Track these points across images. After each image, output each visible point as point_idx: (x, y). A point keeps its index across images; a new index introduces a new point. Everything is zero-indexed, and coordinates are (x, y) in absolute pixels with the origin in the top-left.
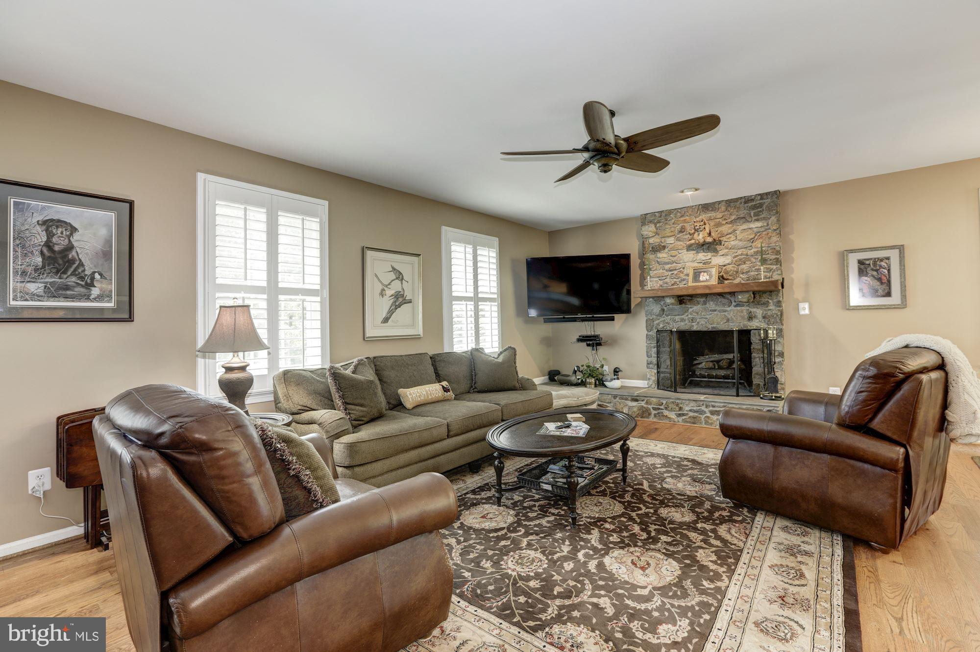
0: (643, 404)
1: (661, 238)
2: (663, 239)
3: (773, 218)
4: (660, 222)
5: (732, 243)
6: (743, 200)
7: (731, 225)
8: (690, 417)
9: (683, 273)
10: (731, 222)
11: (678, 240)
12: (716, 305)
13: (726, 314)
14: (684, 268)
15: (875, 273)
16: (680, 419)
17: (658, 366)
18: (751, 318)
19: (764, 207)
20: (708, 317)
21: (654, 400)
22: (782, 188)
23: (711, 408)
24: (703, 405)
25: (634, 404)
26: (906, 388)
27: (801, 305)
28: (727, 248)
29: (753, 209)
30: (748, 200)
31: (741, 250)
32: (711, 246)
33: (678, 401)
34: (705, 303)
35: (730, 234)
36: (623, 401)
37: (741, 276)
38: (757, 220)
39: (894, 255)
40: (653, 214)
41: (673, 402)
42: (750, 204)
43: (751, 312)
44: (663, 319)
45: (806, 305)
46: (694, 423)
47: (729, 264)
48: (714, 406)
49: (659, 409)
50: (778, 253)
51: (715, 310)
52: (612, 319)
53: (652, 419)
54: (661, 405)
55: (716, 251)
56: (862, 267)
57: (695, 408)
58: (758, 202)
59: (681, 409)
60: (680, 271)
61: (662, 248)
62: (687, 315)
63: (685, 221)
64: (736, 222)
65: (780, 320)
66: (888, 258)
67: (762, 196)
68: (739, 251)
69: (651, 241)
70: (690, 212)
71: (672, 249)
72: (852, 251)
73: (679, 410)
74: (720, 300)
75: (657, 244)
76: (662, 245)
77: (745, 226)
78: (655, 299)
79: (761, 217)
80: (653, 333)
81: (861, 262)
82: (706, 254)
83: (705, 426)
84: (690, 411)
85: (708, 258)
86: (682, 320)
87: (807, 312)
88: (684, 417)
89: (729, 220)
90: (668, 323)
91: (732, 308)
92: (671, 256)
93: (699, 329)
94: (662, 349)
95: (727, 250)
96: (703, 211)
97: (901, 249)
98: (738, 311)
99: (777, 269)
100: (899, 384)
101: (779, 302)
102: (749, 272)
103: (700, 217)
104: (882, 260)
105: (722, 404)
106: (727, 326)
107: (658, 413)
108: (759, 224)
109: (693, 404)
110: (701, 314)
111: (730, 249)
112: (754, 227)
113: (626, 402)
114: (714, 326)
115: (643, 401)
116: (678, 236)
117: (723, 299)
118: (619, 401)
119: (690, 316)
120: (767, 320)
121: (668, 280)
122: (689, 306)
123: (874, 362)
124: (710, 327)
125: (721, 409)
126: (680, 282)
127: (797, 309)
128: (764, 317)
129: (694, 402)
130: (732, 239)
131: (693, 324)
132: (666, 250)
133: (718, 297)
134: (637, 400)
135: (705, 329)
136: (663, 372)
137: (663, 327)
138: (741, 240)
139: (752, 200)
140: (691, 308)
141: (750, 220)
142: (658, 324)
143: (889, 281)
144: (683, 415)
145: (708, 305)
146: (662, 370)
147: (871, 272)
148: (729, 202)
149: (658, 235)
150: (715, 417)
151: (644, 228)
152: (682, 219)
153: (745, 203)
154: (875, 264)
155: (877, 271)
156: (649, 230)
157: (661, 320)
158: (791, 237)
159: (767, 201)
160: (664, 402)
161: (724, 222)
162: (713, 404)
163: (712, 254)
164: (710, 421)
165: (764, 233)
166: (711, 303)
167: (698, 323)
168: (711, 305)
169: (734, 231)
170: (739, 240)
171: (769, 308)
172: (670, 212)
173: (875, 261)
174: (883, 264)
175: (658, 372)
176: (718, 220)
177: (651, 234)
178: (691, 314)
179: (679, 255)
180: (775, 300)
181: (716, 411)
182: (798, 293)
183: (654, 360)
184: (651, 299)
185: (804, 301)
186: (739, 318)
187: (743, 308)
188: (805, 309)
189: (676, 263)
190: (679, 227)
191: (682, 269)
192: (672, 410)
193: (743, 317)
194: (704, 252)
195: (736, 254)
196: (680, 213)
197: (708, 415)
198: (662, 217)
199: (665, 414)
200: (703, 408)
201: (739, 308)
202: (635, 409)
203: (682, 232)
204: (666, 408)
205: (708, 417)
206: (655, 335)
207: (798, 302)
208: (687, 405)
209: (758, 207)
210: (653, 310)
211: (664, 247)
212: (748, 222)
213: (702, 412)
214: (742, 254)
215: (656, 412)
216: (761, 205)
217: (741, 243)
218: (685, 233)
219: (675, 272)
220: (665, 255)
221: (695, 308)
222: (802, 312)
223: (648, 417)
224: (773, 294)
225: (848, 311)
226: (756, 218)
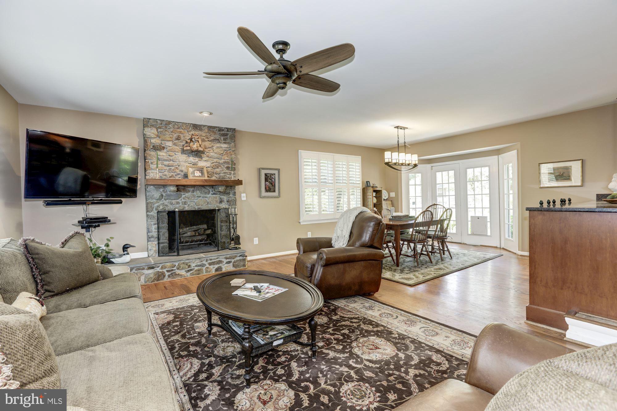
0: (158, 269)
1: (162, 140)
2: (163, 142)
3: (233, 144)
4: (160, 128)
5: (211, 154)
6: (218, 129)
7: (210, 143)
8: (196, 271)
9: (178, 169)
10: (211, 141)
11: (175, 144)
12: (201, 193)
13: (207, 199)
14: (179, 166)
15: (270, 181)
16: (189, 274)
17: (159, 239)
18: (221, 202)
19: (228, 136)
20: (195, 201)
21: (168, 264)
22: (237, 128)
23: (209, 261)
24: (204, 260)
25: (151, 271)
27: (242, 195)
28: (208, 156)
29: (223, 136)
30: (220, 129)
31: (216, 159)
32: (198, 153)
33: (187, 261)
34: (193, 191)
35: (210, 148)
36: (139, 271)
37: (216, 175)
38: (225, 143)
39: (276, 172)
40: (156, 120)
41: (184, 263)
42: (221, 132)
43: (221, 198)
44: (162, 202)
45: (245, 195)
46: (198, 274)
47: (209, 167)
48: (211, 260)
49: (172, 270)
50: (235, 164)
51: (200, 197)
52: (120, 202)
53: (166, 279)
54: (173, 267)
55: (201, 157)
56: (266, 177)
57: (199, 264)
58: (225, 132)
59: (189, 266)
60: (176, 168)
61: (162, 148)
62: (181, 200)
63: (181, 132)
64: (214, 141)
65: (236, 203)
66: (275, 174)
67: (228, 129)
68: (214, 160)
69: (153, 141)
70: (184, 127)
71: (171, 151)
72: (263, 169)
73: (188, 268)
74: (203, 190)
75: (158, 144)
76: (163, 146)
77: (218, 145)
78: (156, 186)
79: (227, 141)
80: (154, 213)
81: (266, 175)
82: (195, 158)
83: (206, 274)
84: (196, 266)
85: (197, 161)
86: (178, 203)
87: (245, 199)
88: (191, 272)
89: (210, 139)
90: (167, 206)
91: (210, 195)
92: (169, 156)
93: (189, 209)
94: (161, 225)
95: (208, 158)
96: (194, 128)
97: (278, 170)
98: (214, 197)
99: (233, 173)
101: (235, 193)
102: (220, 173)
103: (191, 132)
104: (273, 175)
105: (216, 257)
106: (207, 207)
107: (172, 274)
108: (226, 146)
109: (198, 261)
110: (191, 199)
111: (210, 157)
112: (223, 146)
113: (142, 271)
114: (200, 207)
115: (158, 267)
116: (175, 142)
117: (205, 190)
118: (136, 272)
119: (183, 200)
120: (229, 203)
121: (166, 173)
122: (182, 193)
124: (196, 208)
125: (216, 260)
126: (176, 175)
127: (241, 197)
128: (228, 201)
129: (198, 260)
130: (211, 152)
131: (185, 206)
132: (165, 150)
133: (202, 188)
134: (153, 268)
135: (193, 209)
136: (162, 243)
137: (163, 208)
138: (216, 153)
139: (223, 130)
140: (184, 194)
141: (221, 142)
142: (158, 206)
143: (275, 185)
144: (191, 270)
145: (195, 193)
146: (161, 241)
148: (210, 128)
149: (159, 137)
150: (212, 267)
151: (146, 129)
152: (178, 130)
153: (219, 131)
154: (270, 176)
155: (271, 179)
156: (151, 132)
157: (160, 203)
159: (230, 133)
160: (177, 264)
161: (207, 140)
162: (210, 258)
163: (199, 159)
164: (209, 270)
165: (229, 151)
166: (198, 192)
167: (189, 205)
168: (197, 193)
169: (213, 146)
170: (215, 153)
171: (230, 196)
172: (169, 123)
174: (273, 177)
175: (159, 243)
176: (203, 137)
177: (153, 136)
178: (184, 199)
179: (175, 156)
180: (233, 192)
181: (213, 262)
182: (241, 188)
183: (155, 234)
184: (152, 187)
185: (244, 193)
186: (215, 202)
187: (216, 195)
188: (244, 197)
189: (173, 161)
190: (175, 136)
191: (177, 166)
192: (182, 269)
193: (216, 201)
194: (193, 156)
195: (213, 161)
196: (177, 125)
197: (208, 266)
198: (163, 125)
199: (177, 273)
200: (204, 262)
201: (214, 196)
202: (152, 276)
203: (179, 140)
204: (178, 269)
205: (207, 268)
206: (156, 215)
207: (241, 193)
208: (193, 263)
209: (226, 135)
210: (153, 195)
211: (164, 148)
212: (220, 143)
213: (203, 265)
214: (216, 162)
215: (169, 273)
216: (227, 135)
217: (216, 155)
218: (180, 141)
219: (173, 168)
220: (164, 154)
221: (187, 194)
222: (243, 199)
223: (162, 279)
224: (232, 188)
225: (261, 199)
226: (224, 141)
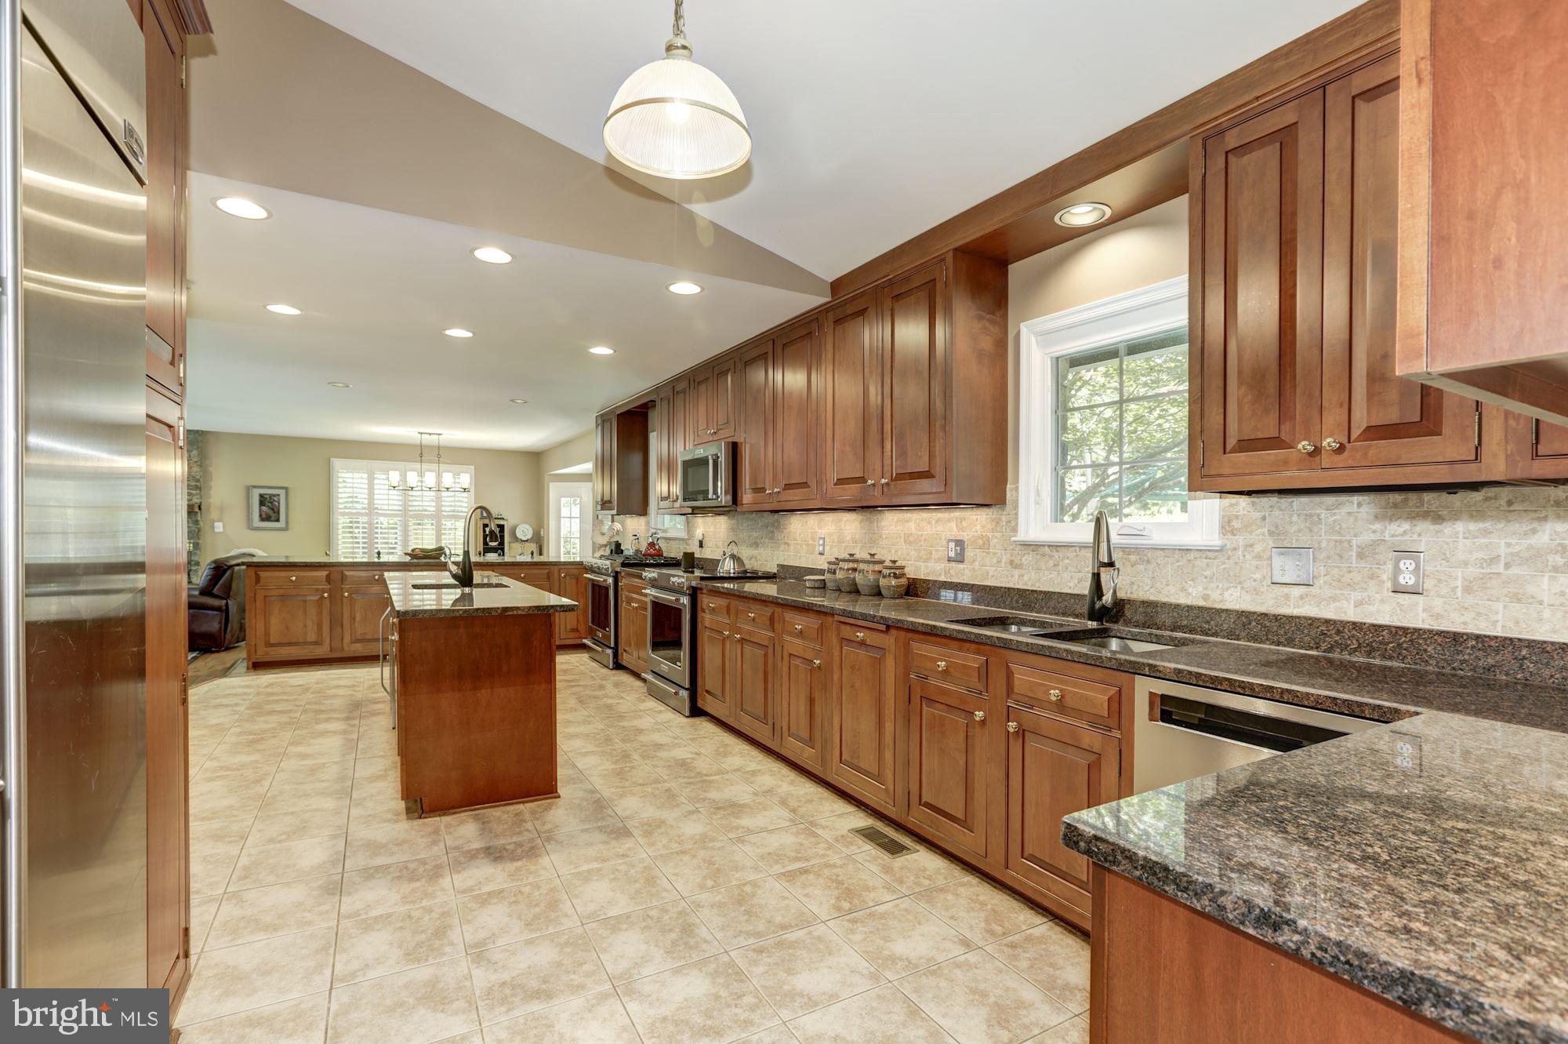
3: (195, 452)
15: (270, 505)
26: (228, 573)
27: (216, 524)
39: (282, 493)
45: (221, 524)
50: (198, 481)
56: (262, 499)
65: (198, 535)
66: (279, 495)
72: (255, 487)
81: (261, 496)
87: (221, 530)
97: (286, 489)
99: (197, 494)
100: (225, 571)
101: (197, 521)
104: (275, 496)
123: (215, 562)
127: (213, 527)
143: (278, 511)
147: (267, 504)
154: (270, 498)
155: (271, 503)
158: (210, 469)
173: (271, 496)
174: (276, 499)
180: (193, 519)
182: (214, 515)
185: (219, 520)
188: (219, 527)
207: (213, 521)
222: (216, 530)
225: (250, 531)
